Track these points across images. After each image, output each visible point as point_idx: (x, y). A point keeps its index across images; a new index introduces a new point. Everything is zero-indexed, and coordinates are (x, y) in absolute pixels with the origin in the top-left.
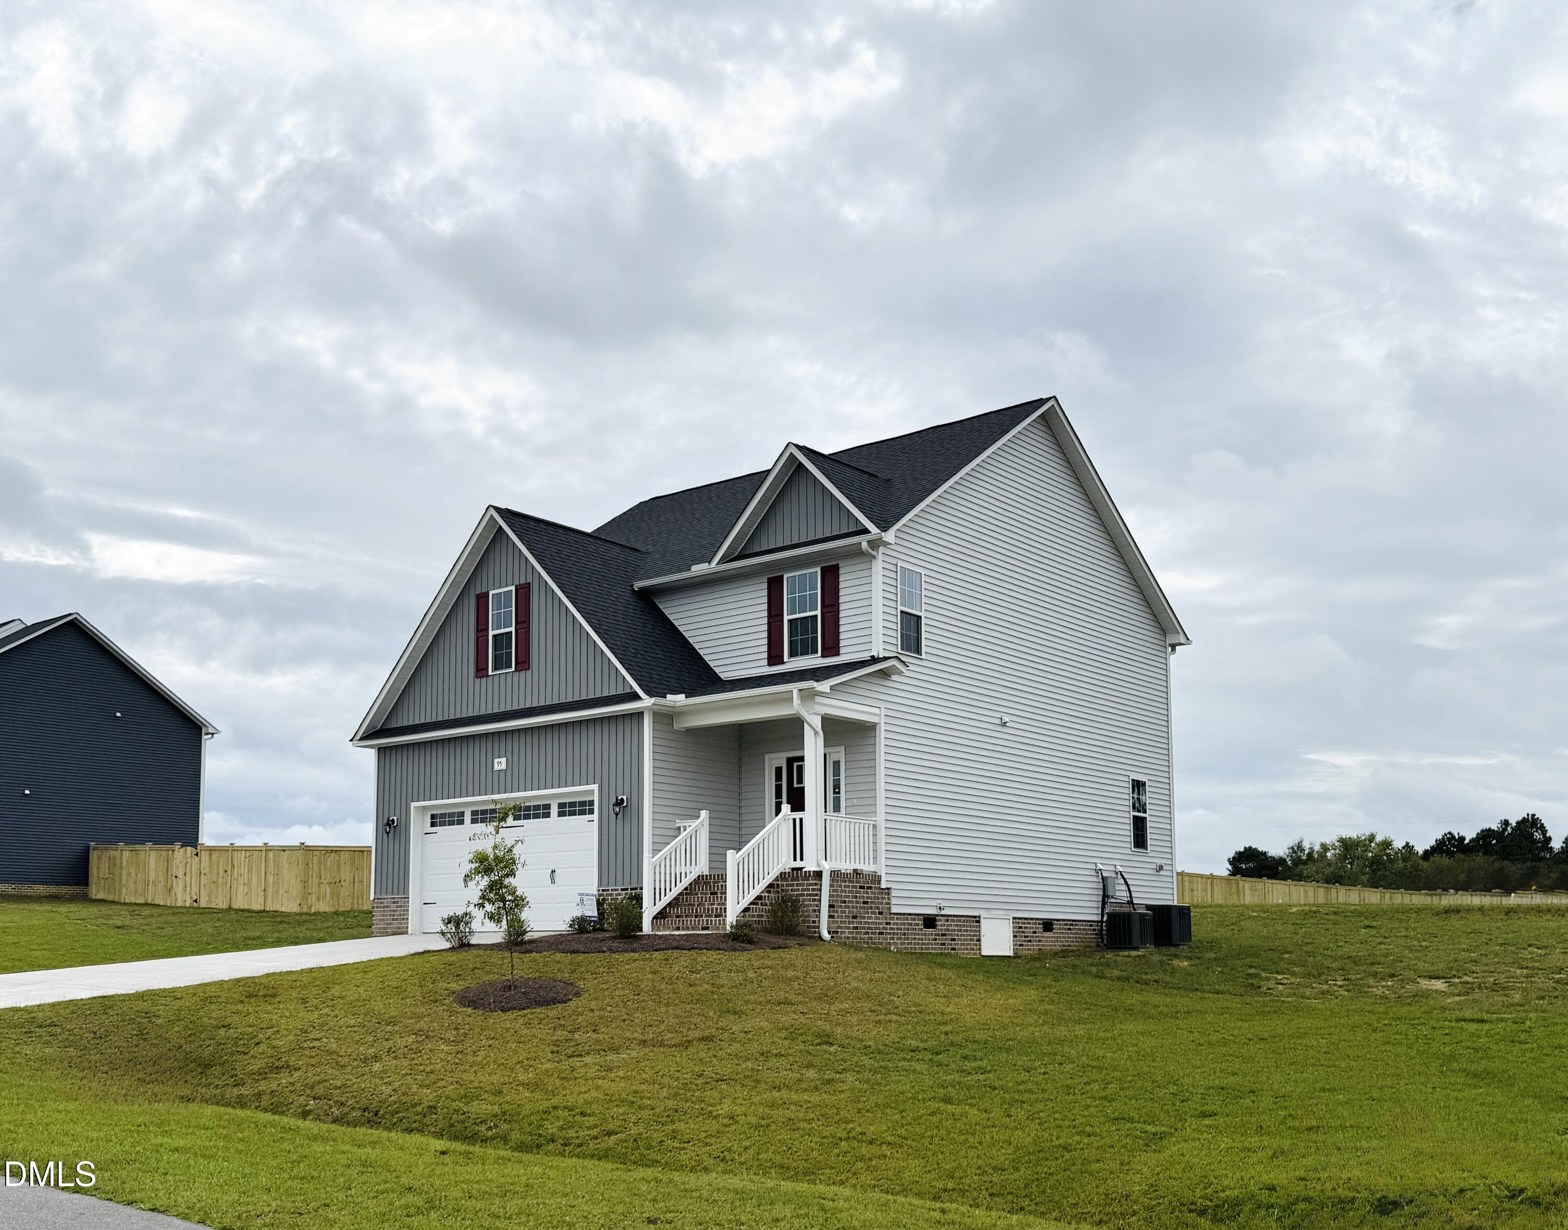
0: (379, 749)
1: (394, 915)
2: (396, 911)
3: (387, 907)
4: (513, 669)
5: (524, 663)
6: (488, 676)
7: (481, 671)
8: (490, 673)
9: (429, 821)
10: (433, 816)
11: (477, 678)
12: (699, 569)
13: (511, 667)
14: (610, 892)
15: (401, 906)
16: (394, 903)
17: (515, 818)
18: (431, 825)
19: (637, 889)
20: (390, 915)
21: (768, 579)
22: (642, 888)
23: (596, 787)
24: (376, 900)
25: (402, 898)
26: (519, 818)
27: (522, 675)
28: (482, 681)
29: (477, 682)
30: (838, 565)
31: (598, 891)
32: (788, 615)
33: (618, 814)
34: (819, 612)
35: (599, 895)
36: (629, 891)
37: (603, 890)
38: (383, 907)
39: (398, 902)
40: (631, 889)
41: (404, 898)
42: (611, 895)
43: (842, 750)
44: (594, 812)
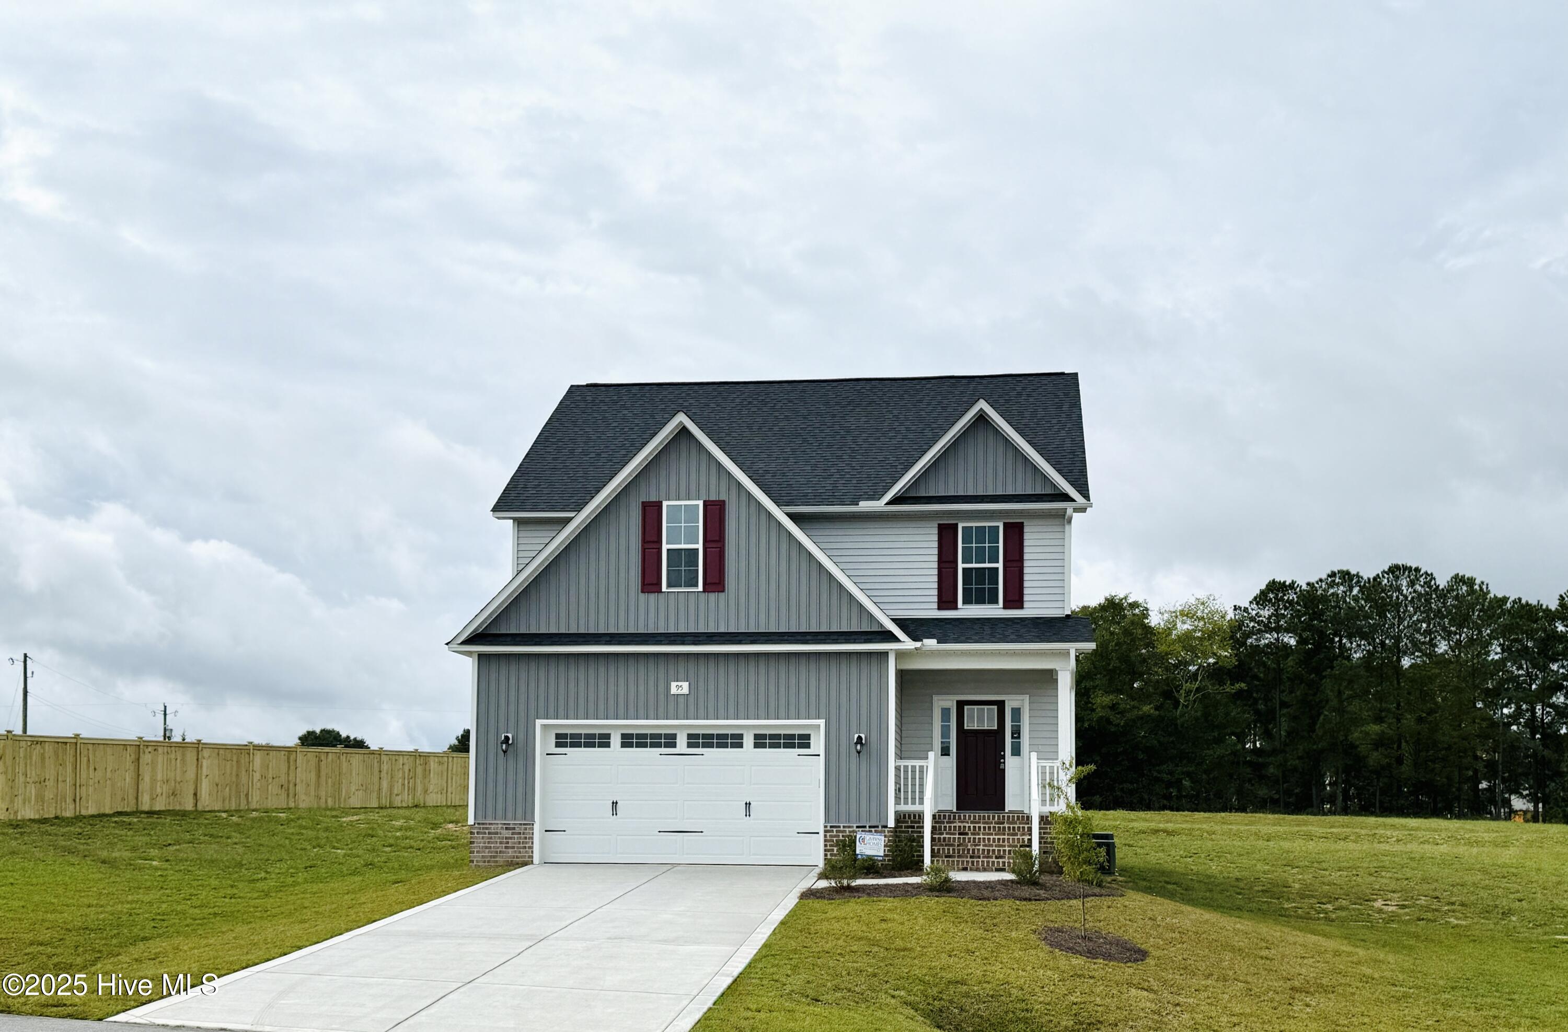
0: (479, 655)
1: (508, 843)
2: (511, 838)
3: (497, 833)
4: (700, 588)
5: (715, 583)
6: (660, 591)
7: (650, 584)
8: (664, 588)
9: (553, 740)
10: (558, 736)
11: (643, 592)
13: (696, 585)
14: (842, 829)
15: (520, 833)
16: (507, 829)
17: (690, 745)
18: (558, 745)
19: (877, 827)
20: (501, 843)
21: (939, 524)
22: (886, 827)
23: (822, 722)
24: (476, 825)
25: (521, 824)
26: (696, 745)
27: (713, 596)
28: (652, 597)
29: (643, 597)
30: (1023, 523)
31: (826, 827)
32: (963, 563)
33: (859, 752)
34: (1000, 565)
35: (826, 831)
36: (868, 829)
37: (831, 827)
38: (489, 833)
39: (514, 829)
40: (870, 827)
41: (524, 824)
42: (842, 832)
43: (1026, 699)
44: (808, 746)
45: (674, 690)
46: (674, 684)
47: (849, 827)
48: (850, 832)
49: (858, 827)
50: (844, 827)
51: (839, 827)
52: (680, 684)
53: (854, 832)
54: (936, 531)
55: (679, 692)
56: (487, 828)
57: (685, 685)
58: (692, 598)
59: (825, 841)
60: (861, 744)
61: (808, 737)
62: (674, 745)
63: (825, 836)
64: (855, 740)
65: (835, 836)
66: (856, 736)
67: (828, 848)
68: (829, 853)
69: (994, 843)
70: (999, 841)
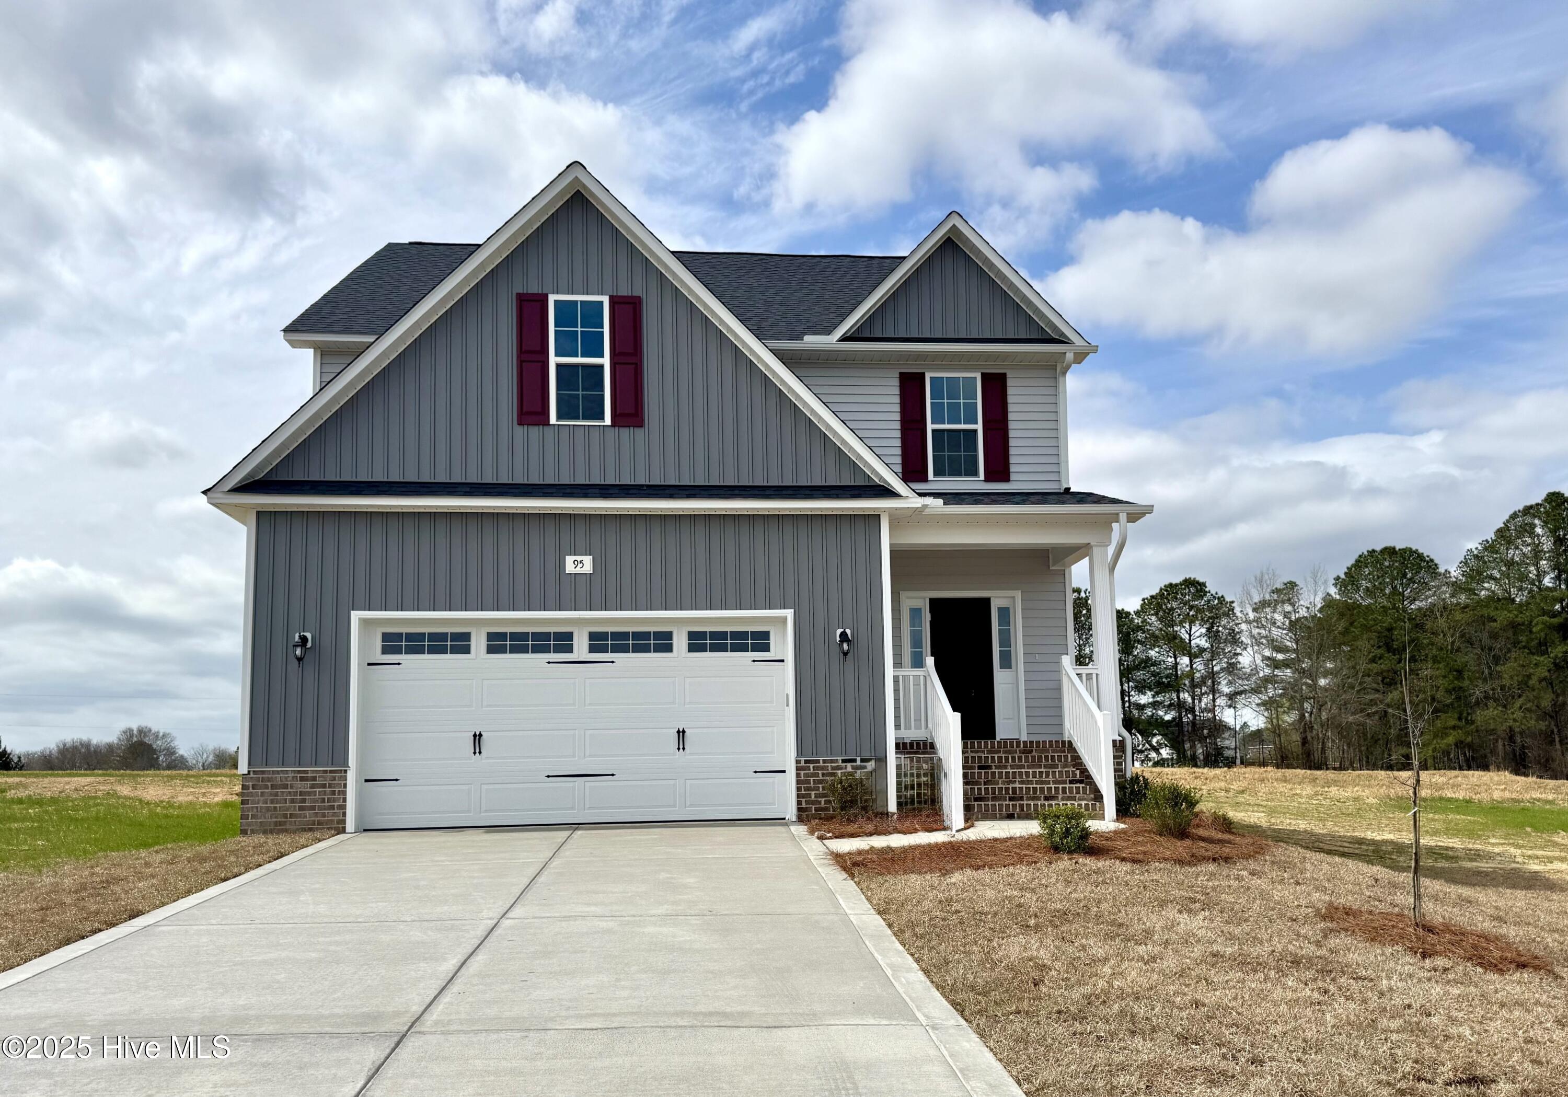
0: (258, 513)
1: (304, 801)
2: (309, 794)
3: (286, 787)
4: (608, 421)
5: (630, 415)
6: (546, 424)
7: (531, 413)
8: (553, 419)
9: (379, 643)
10: (386, 637)
11: (521, 425)
12: (812, 341)
13: (601, 417)
14: (821, 764)
15: (324, 786)
16: (302, 779)
17: (592, 649)
18: (386, 650)
20: (292, 801)
21: (900, 373)
22: (884, 760)
23: (788, 613)
24: (252, 775)
25: (325, 772)
26: (603, 649)
27: (626, 433)
28: (534, 431)
29: (520, 431)
30: (1005, 374)
31: (798, 762)
32: (932, 423)
33: (845, 654)
34: (979, 427)
35: (798, 769)
36: (858, 764)
37: (806, 762)
38: (273, 787)
39: (314, 779)
41: (331, 772)
42: (823, 768)
43: (1018, 594)
44: (766, 648)
45: (570, 567)
46: (569, 560)
47: (832, 761)
48: (833, 768)
49: (844, 761)
50: (824, 761)
51: (818, 761)
52: (579, 558)
53: (839, 768)
54: (896, 382)
55: (578, 570)
56: (269, 780)
57: (588, 561)
58: (595, 435)
59: (798, 782)
60: (848, 641)
61: (766, 635)
62: (569, 649)
63: (798, 775)
64: (838, 639)
65: (813, 775)
66: (839, 631)
67: (804, 791)
68: (803, 800)
69: (1035, 779)
70: (1041, 776)
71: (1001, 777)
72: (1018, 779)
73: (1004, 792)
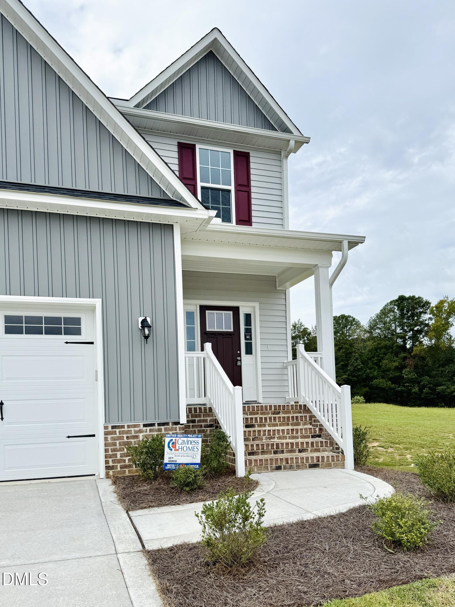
14: (126, 429)
19: (167, 424)
21: (178, 143)
22: (178, 423)
23: (97, 302)
30: (249, 153)
31: (106, 428)
32: (201, 182)
33: (146, 337)
34: (232, 188)
35: (106, 434)
36: (156, 427)
37: (113, 427)
40: (159, 424)
42: (127, 432)
43: (257, 305)
44: (78, 332)
47: (135, 426)
48: (136, 432)
49: (145, 426)
50: (129, 426)
51: (123, 427)
53: (140, 431)
54: (176, 149)
59: (106, 445)
60: (149, 327)
61: (77, 321)
63: (106, 439)
64: (140, 325)
65: (119, 438)
66: (141, 319)
67: (110, 453)
68: (110, 460)
69: (288, 435)
70: (292, 433)
71: (264, 435)
72: (277, 436)
73: (270, 448)
